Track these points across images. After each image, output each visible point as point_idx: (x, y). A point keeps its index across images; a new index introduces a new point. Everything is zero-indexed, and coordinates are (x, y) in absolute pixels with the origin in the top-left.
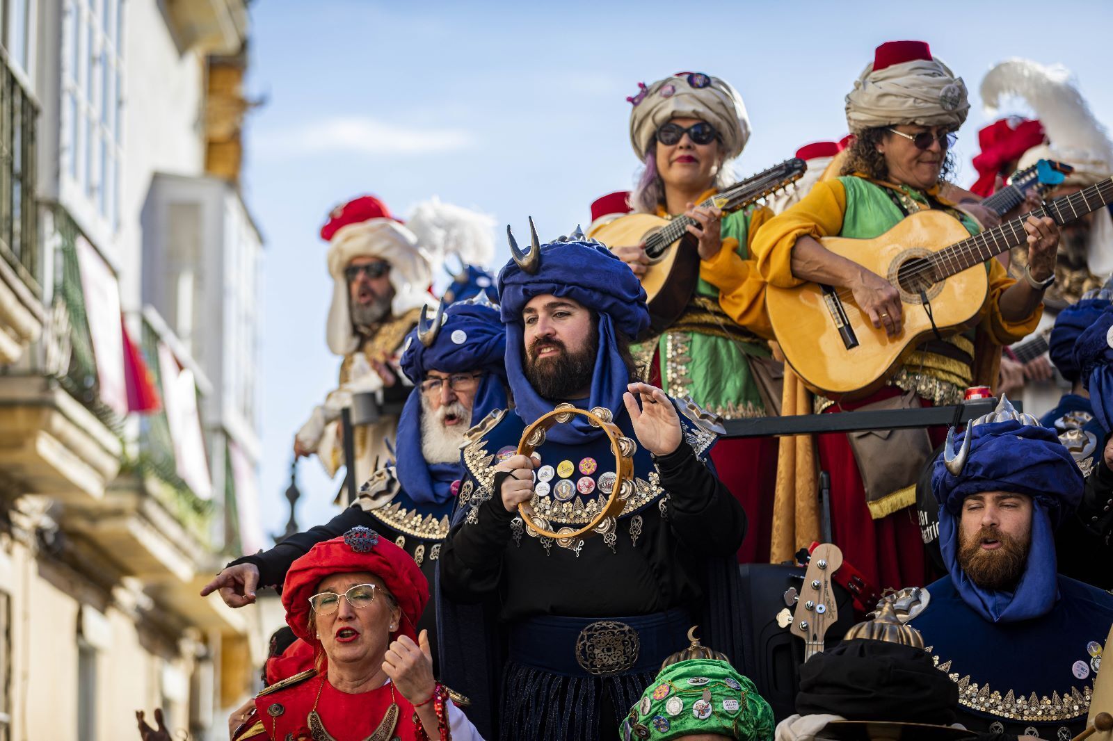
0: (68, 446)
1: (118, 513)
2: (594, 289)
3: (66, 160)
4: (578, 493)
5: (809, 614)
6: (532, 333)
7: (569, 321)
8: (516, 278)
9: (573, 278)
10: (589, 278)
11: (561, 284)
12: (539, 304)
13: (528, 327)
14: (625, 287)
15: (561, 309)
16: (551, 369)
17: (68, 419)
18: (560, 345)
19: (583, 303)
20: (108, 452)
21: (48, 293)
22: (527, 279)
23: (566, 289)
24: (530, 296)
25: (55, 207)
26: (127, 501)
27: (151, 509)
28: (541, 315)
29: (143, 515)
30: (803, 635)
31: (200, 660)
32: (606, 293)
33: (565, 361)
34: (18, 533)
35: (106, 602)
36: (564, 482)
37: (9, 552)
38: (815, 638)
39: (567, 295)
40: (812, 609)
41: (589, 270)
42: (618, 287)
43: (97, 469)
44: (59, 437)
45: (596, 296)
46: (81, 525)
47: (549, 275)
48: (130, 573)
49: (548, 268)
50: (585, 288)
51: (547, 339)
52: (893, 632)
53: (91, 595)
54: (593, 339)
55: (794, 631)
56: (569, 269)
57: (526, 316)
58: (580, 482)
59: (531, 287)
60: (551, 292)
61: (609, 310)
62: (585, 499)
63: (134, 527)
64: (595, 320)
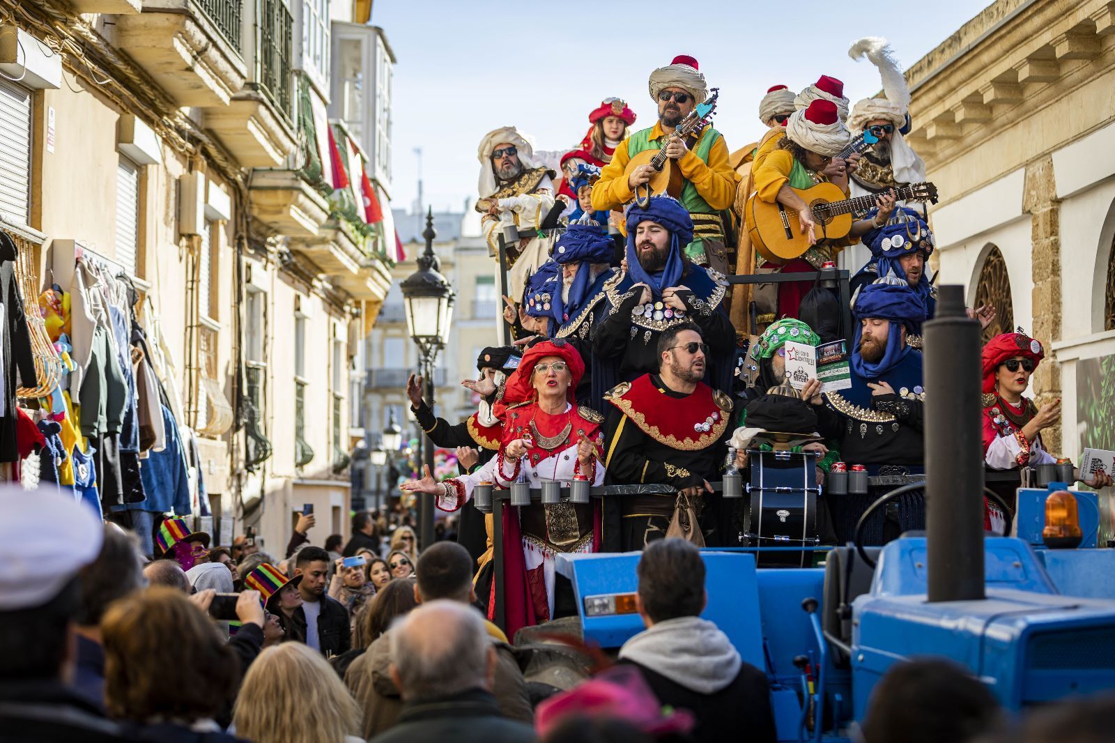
0: (305, 211)
1: (323, 241)
2: (672, 222)
3: (305, 44)
4: (664, 317)
5: (748, 370)
6: (640, 239)
7: (659, 234)
8: (637, 211)
9: (663, 215)
10: (671, 216)
11: (658, 217)
12: (645, 225)
13: (638, 236)
14: (686, 222)
15: (654, 229)
16: (648, 257)
17: (307, 196)
18: (653, 245)
19: (666, 227)
20: (323, 210)
21: (295, 125)
22: (642, 212)
23: (659, 220)
24: (641, 220)
25: (300, 73)
26: (329, 234)
27: (341, 236)
28: (646, 230)
29: (336, 241)
30: (746, 381)
31: (355, 316)
32: (677, 224)
33: (656, 253)
34: (270, 256)
35: (310, 288)
36: (658, 312)
37: (265, 268)
38: (751, 382)
39: (660, 223)
40: (750, 368)
41: (671, 212)
42: (683, 222)
43: (317, 220)
44: (300, 206)
45: (673, 225)
46: (301, 247)
47: (653, 212)
48: (322, 271)
49: (653, 209)
50: (668, 220)
51: (647, 242)
52: (789, 392)
53: (302, 286)
54: (668, 244)
55: (741, 378)
56: (662, 211)
57: (638, 230)
58: (666, 312)
59: (643, 217)
60: (652, 220)
61: (677, 233)
62: (668, 320)
63: (331, 248)
64: (670, 235)
